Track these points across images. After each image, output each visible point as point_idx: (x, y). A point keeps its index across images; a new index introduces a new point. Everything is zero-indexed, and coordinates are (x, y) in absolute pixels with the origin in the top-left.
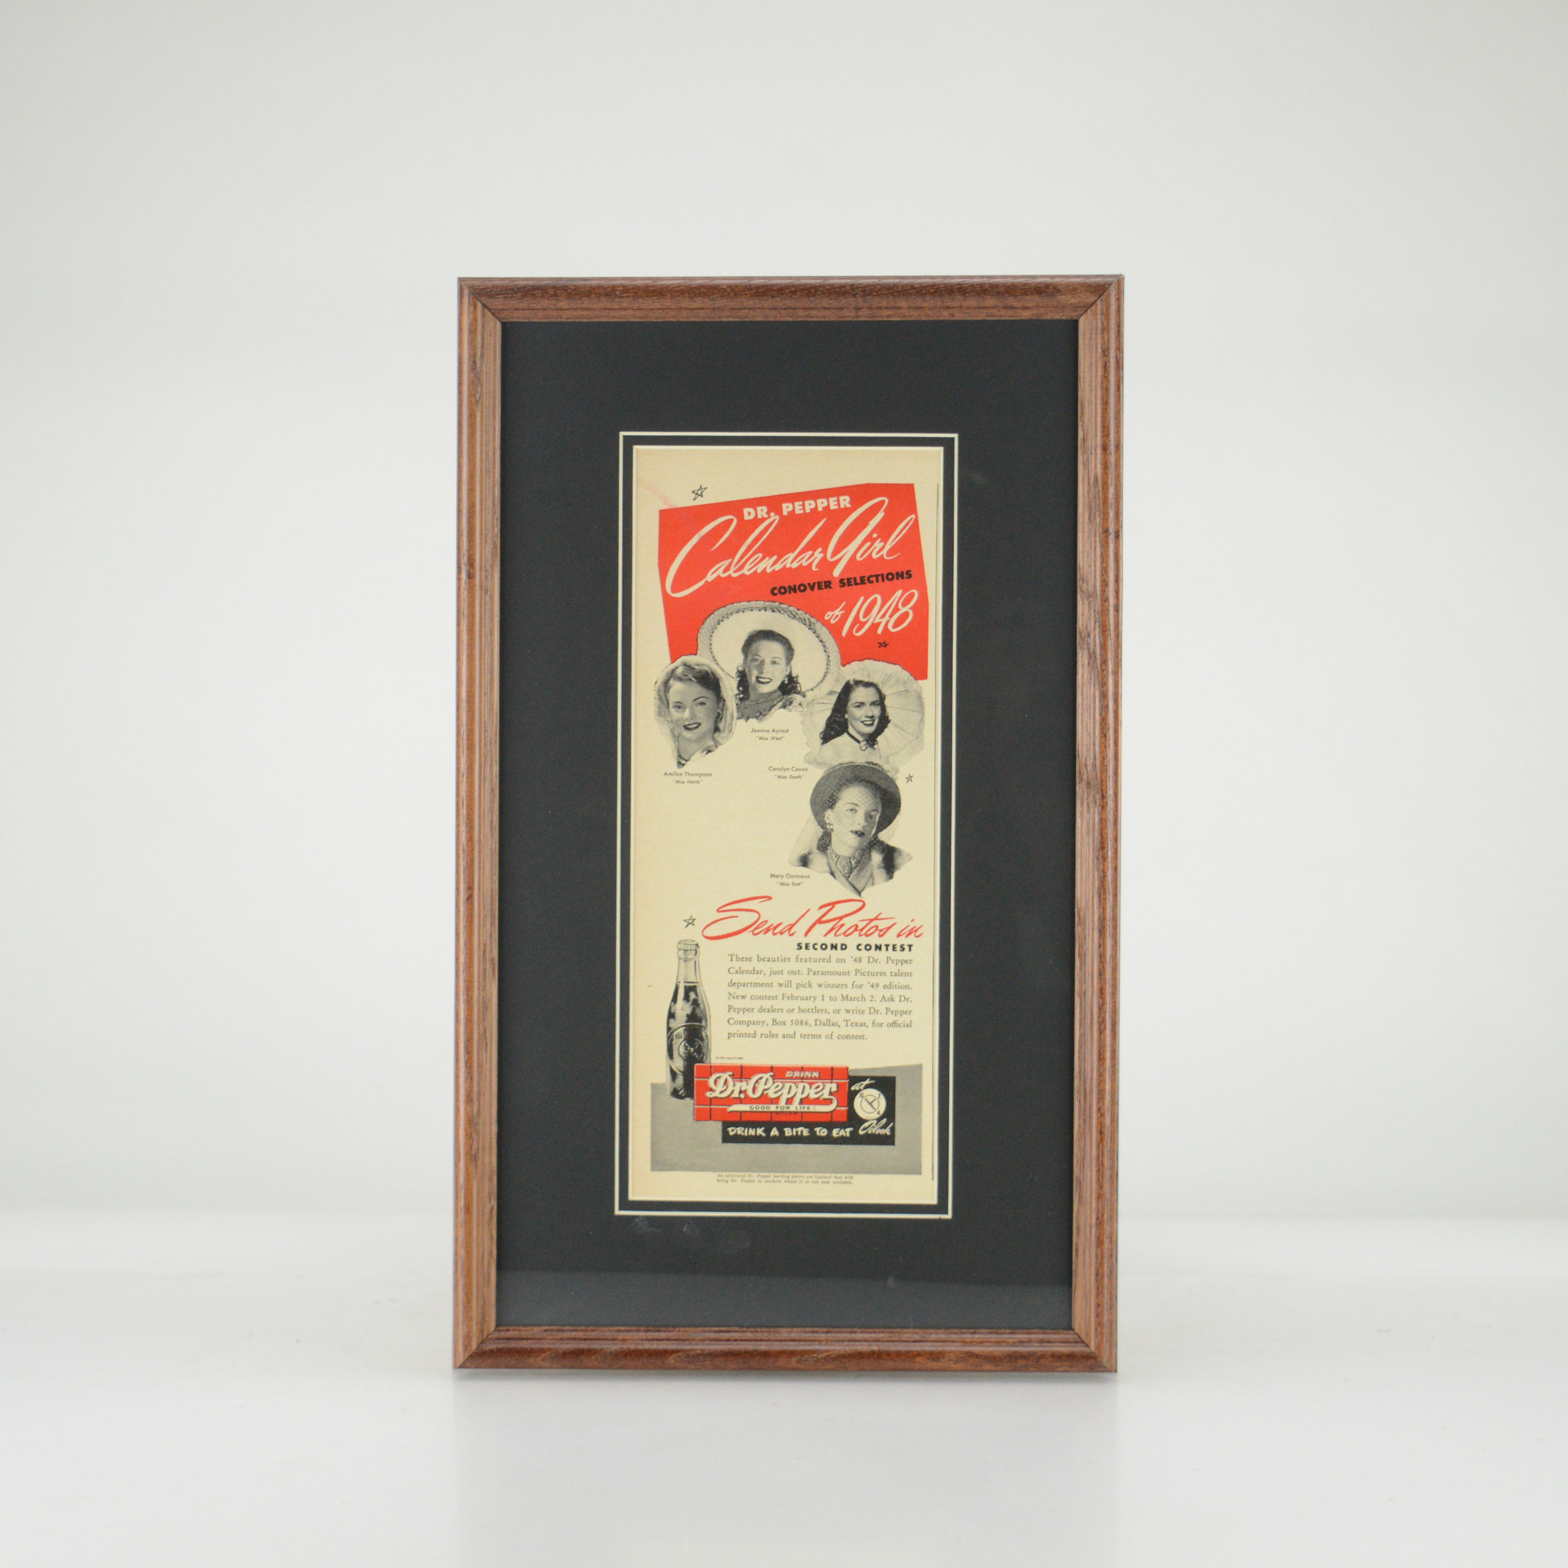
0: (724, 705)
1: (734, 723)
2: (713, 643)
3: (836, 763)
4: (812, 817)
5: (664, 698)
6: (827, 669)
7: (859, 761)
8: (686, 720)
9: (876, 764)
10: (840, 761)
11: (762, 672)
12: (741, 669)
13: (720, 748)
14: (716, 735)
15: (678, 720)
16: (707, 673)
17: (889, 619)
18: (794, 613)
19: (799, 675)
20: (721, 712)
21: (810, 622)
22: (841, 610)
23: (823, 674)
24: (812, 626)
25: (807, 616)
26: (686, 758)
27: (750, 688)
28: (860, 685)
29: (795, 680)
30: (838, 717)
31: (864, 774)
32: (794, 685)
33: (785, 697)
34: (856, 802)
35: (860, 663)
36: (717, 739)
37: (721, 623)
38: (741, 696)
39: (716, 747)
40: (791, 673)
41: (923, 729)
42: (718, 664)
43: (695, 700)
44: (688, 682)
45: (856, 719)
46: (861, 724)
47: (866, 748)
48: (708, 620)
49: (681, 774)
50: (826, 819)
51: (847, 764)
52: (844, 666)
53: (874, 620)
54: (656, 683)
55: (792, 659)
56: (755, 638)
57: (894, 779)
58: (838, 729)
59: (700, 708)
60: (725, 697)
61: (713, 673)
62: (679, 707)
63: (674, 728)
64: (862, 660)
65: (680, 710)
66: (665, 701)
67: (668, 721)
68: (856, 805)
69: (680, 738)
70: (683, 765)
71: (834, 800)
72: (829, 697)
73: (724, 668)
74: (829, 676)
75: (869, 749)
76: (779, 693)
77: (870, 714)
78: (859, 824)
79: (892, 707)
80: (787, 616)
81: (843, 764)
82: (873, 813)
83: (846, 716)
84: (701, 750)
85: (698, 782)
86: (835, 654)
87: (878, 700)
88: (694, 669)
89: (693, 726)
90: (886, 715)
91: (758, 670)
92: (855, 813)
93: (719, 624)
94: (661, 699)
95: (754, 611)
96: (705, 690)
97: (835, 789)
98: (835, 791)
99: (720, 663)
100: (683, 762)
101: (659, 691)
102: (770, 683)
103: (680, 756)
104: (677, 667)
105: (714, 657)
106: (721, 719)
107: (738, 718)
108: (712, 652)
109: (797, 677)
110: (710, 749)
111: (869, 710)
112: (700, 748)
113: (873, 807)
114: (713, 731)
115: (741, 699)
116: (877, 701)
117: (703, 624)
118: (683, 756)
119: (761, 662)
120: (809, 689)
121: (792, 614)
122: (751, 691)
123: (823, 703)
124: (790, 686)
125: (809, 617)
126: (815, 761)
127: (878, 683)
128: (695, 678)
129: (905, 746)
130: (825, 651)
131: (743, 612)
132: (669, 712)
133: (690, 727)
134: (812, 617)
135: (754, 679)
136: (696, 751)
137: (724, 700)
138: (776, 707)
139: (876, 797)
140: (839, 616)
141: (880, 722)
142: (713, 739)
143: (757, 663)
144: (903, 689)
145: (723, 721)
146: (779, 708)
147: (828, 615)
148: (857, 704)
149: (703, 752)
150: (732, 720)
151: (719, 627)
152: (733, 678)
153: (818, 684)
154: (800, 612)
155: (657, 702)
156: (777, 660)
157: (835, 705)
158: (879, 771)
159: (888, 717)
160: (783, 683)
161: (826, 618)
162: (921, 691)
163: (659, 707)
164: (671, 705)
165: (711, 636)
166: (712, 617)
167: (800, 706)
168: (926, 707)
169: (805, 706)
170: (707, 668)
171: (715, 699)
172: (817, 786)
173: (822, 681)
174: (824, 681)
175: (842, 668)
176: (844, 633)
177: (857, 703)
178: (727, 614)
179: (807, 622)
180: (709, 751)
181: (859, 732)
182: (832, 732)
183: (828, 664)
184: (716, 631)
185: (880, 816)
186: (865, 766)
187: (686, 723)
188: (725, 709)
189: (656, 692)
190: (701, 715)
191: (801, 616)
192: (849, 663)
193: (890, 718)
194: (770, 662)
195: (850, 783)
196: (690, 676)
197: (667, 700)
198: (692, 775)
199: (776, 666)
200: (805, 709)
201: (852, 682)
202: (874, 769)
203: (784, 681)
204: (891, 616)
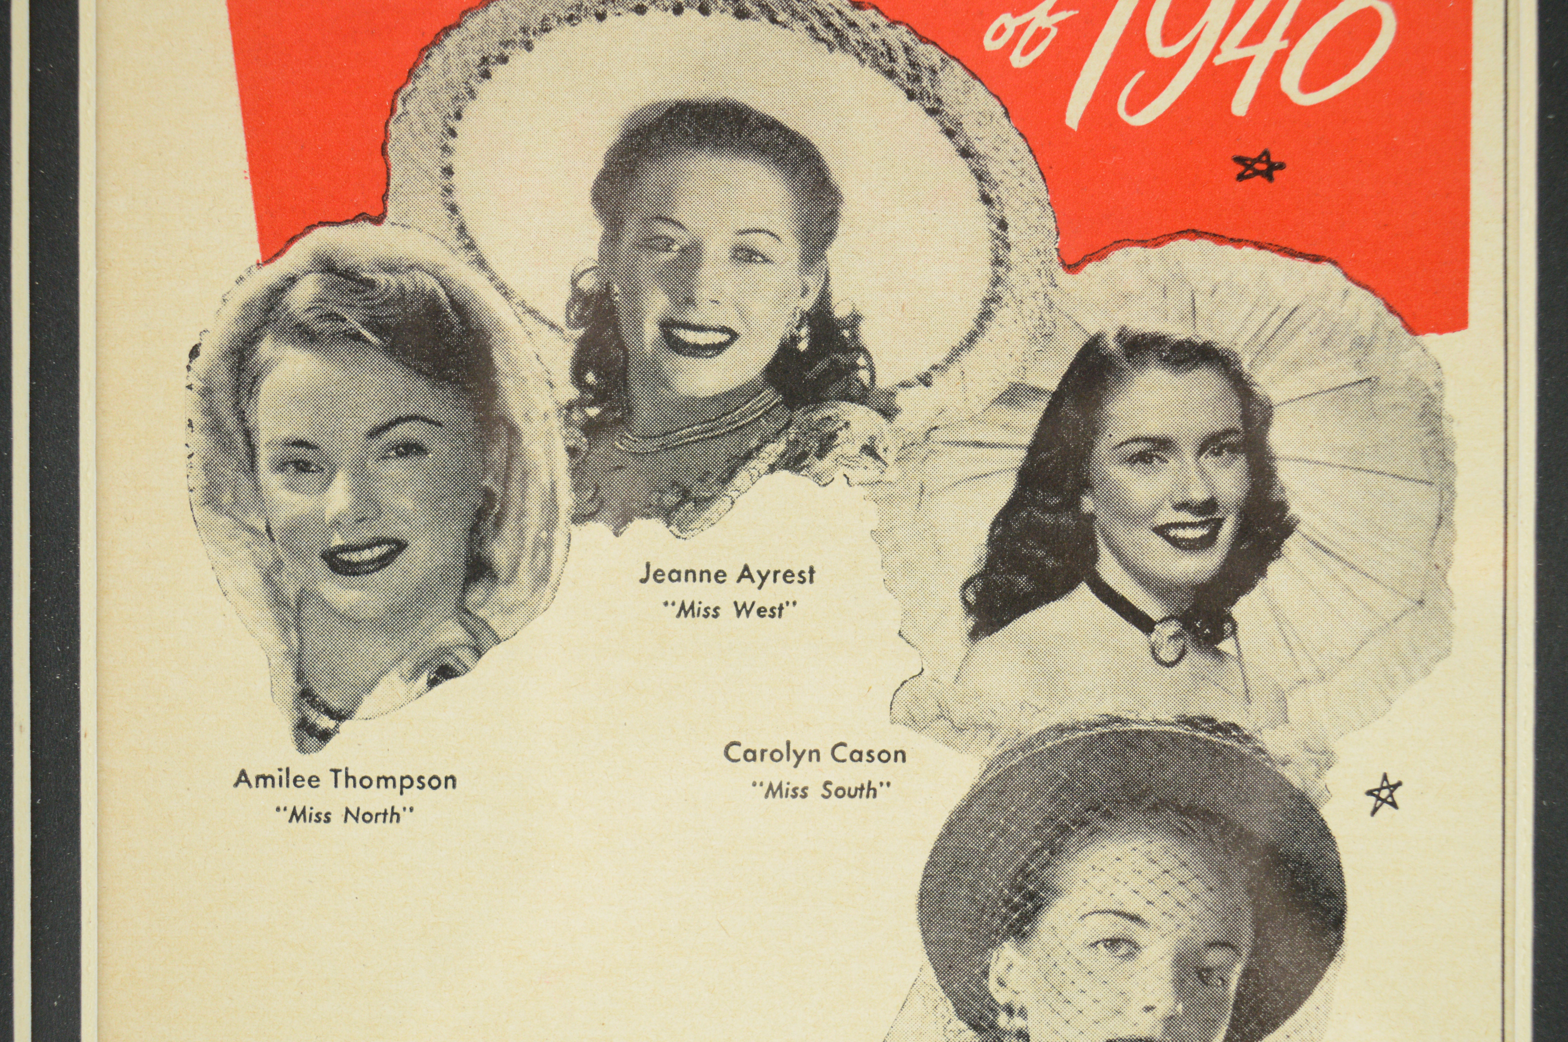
0: (511, 456)
1: (559, 537)
2: (457, 162)
3: (1039, 724)
4: (930, 972)
5: (231, 423)
6: (997, 281)
7: (1146, 716)
8: (336, 524)
9: (1228, 729)
10: (1060, 715)
11: (690, 301)
12: (588, 283)
13: (494, 655)
14: (476, 595)
15: (295, 528)
16: (432, 307)
17: (1285, 44)
18: (836, 20)
19: (863, 311)
20: (497, 489)
21: (913, 64)
22: (1051, 13)
23: (976, 307)
24: (925, 83)
25: (898, 36)
26: (336, 704)
27: (633, 374)
28: (1152, 355)
29: (846, 333)
30: (1047, 509)
31: (1168, 775)
32: (842, 358)
33: (799, 416)
34: (1134, 906)
35: (1151, 252)
36: (481, 613)
37: (498, 71)
38: (593, 412)
39: (478, 652)
40: (824, 298)
41: (1448, 561)
42: (481, 263)
43: (376, 432)
44: (342, 350)
45: (1133, 519)
46: (1158, 541)
47: (1182, 654)
48: (436, 60)
49: (313, 781)
50: (992, 985)
51: (1089, 726)
52: (1072, 267)
53: (1217, 51)
54: (194, 353)
55: (829, 235)
56: (656, 141)
57: (1313, 795)
58: (1050, 563)
59: (396, 468)
60: (518, 420)
61: (459, 307)
62: (303, 467)
63: (278, 564)
64: (1157, 243)
65: (306, 478)
66: (239, 438)
67: (252, 530)
68: (1135, 918)
69: (308, 611)
70: (325, 736)
71: (1031, 896)
72: (1006, 414)
73: (512, 283)
74: (1003, 314)
75: (1195, 659)
76: (769, 396)
77: (1199, 495)
78: (1148, 1009)
79: (1299, 460)
80: (805, 35)
81: (1074, 728)
82: (1214, 957)
83: (1088, 504)
84: (407, 665)
85: (394, 815)
86: (1036, 209)
87: (1238, 425)
88: (371, 284)
89: (367, 555)
90: (1276, 496)
91: (669, 292)
92: (1130, 955)
93: (486, 75)
94: (215, 427)
95: (653, 13)
96: (421, 385)
97: (1037, 843)
98: (1037, 851)
99: (492, 260)
100: (325, 722)
101: (207, 392)
102: (729, 352)
103: (306, 695)
104: (292, 280)
105: (462, 229)
106: (498, 524)
107: (579, 518)
108: (453, 209)
109: (855, 320)
110: (450, 661)
111: (1193, 473)
112: (400, 659)
113: (1212, 930)
114: (460, 573)
115: (591, 428)
116: (1227, 432)
117: (411, 74)
118: (323, 695)
119: (683, 250)
120: (910, 377)
121: (829, 25)
122: (636, 389)
123: (979, 444)
124: (821, 365)
125: (908, 38)
126: (939, 717)
127: (1238, 349)
128: (379, 329)
129: (1363, 643)
130: (986, 200)
131: (601, 17)
132: (257, 488)
133: (355, 557)
134: (924, 40)
135: (651, 331)
136: (383, 673)
137: (513, 432)
138: (759, 464)
139: (1226, 881)
140: (1054, 32)
141: (1242, 533)
142: (463, 611)
143: (665, 257)
144: (1354, 376)
145: (508, 531)
146: (772, 469)
147: (1001, 30)
148: (1137, 448)
149: (415, 674)
150: (550, 525)
151: (484, 89)
152: (552, 326)
153: (955, 353)
154: (865, 17)
155: (200, 441)
156: (762, 243)
157: (1033, 450)
158: (1242, 758)
159: (1282, 507)
160: (787, 348)
161: (990, 44)
162: (1439, 385)
163: (208, 467)
164: (264, 456)
165: (453, 133)
166: (450, 43)
167: (868, 460)
168: (1460, 458)
169: (890, 458)
170: (430, 284)
171: (468, 424)
172: (950, 829)
173: (971, 339)
174: (981, 341)
175: (1062, 277)
176: (1073, 117)
177: (1136, 440)
178: (524, 30)
179: (901, 64)
180: (445, 673)
181: (1145, 580)
182: (1022, 581)
183: (998, 262)
184: (471, 109)
185: (1247, 974)
186: (1175, 738)
187: (337, 541)
188: (516, 475)
189: (194, 395)
190: (407, 503)
191: (874, 37)
192: (1098, 254)
193: (1294, 510)
194: (726, 254)
195: (1107, 815)
196: (353, 322)
197: (248, 434)
198: (365, 783)
199: (757, 269)
200: (893, 473)
201: (1112, 344)
202: (1215, 751)
203: (795, 339)
204: (1294, 34)
